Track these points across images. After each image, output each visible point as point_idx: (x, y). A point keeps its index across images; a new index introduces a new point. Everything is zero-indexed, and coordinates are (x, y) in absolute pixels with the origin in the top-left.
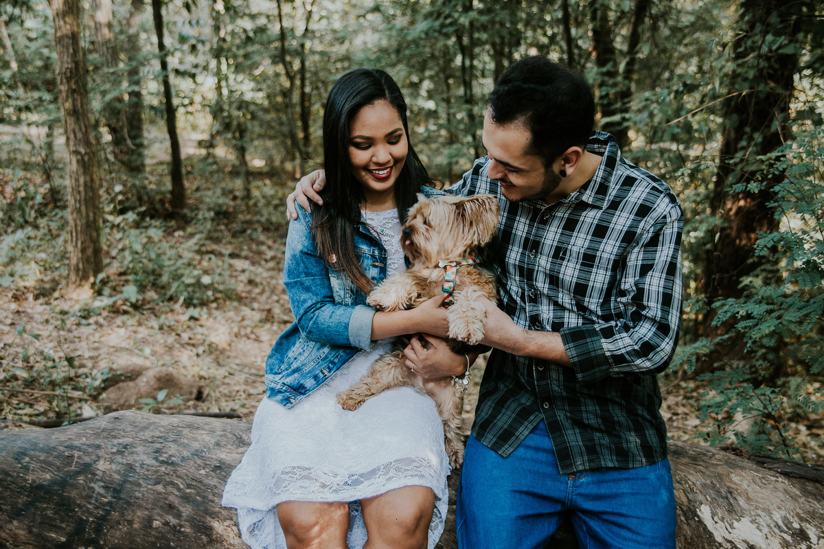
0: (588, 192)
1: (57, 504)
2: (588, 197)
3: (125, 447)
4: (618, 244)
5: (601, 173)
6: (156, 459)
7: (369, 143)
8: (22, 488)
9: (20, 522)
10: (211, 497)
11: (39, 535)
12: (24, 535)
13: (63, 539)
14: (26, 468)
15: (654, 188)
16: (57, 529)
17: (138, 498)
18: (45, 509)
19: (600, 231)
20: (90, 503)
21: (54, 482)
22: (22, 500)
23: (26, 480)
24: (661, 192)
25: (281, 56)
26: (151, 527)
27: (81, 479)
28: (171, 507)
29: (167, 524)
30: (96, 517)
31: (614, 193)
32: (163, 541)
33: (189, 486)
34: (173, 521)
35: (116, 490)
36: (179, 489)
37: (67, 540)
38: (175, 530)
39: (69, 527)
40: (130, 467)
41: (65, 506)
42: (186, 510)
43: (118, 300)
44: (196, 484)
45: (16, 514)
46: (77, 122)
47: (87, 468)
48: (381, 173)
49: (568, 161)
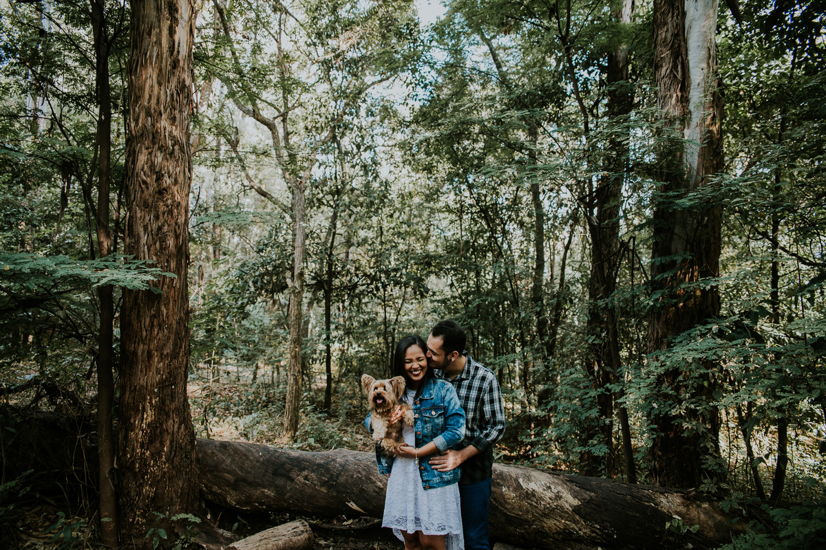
0: (463, 374)
1: (325, 469)
2: (464, 376)
3: (345, 456)
4: (477, 392)
5: (466, 367)
6: (355, 459)
7: (411, 361)
8: (315, 464)
9: (314, 474)
11: (319, 478)
12: (315, 478)
13: (326, 480)
15: (486, 371)
16: (325, 476)
17: (349, 469)
18: (321, 471)
19: (470, 388)
20: (335, 470)
21: (324, 463)
22: (315, 467)
24: (489, 372)
25: (385, 334)
26: (353, 477)
27: (332, 463)
28: (359, 472)
29: (358, 477)
30: (337, 474)
31: (472, 373)
32: (356, 482)
33: (365, 467)
35: (343, 466)
36: (362, 467)
37: (328, 480)
38: (360, 478)
39: (328, 476)
40: (347, 460)
41: (328, 470)
42: (364, 473)
43: (305, 444)
44: (367, 466)
45: (313, 471)
46: (296, 361)
47: (334, 460)
48: (416, 373)
49: (453, 356)
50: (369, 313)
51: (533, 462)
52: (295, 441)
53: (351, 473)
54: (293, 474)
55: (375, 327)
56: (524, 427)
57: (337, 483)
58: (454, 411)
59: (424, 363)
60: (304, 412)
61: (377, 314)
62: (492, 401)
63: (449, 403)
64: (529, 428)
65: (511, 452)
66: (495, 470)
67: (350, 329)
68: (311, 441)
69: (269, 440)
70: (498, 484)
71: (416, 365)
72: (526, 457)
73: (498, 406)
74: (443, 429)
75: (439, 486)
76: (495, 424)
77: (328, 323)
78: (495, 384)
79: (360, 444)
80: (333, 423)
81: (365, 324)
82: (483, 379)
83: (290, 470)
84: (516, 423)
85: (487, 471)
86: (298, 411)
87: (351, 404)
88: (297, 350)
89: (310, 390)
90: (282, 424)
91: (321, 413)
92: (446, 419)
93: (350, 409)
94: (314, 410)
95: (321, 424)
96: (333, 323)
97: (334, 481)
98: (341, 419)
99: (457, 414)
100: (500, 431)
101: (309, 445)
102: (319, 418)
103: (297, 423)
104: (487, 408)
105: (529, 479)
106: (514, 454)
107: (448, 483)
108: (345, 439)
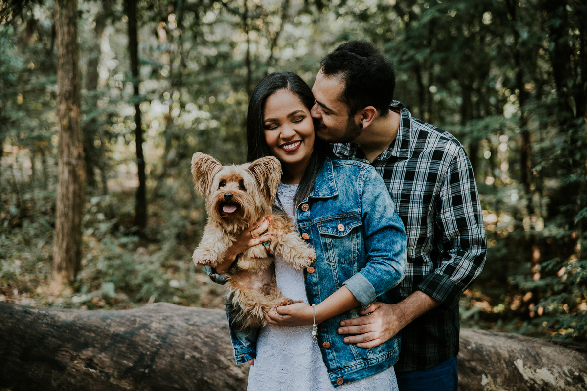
0: (395, 149)
1: (128, 344)
2: (396, 152)
3: (167, 317)
4: (425, 183)
5: (401, 133)
6: (187, 323)
8: (107, 335)
9: (106, 354)
10: (220, 343)
11: (116, 362)
12: (108, 362)
13: (131, 364)
14: (109, 325)
15: (442, 138)
16: (128, 358)
17: (176, 343)
18: (120, 347)
19: (410, 176)
20: (148, 344)
21: (126, 333)
22: (107, 342)
23: (109, 331)
24: (448, 140)
26: (184, 359)
27: (142, 332)
28: (196, 348)
29: (193, 357)
30: (151, 352)
31: (414, 146)
32: (191, 367)
33: (207, 337)
34: (197, 355)
35: (163, 338)
36: (201, 338)
37: (134, 365)
38: (198, 360)
39: (135, 357)
40: (172, 326)
41: (133, 346)
42: (205, 350)
43: (95, 296)
44: (211, 336)
45: (104, 349)
46: (71, 136)
47: (145, 326)
48: (290, 147)
49: (365, 117)
50: (216, 44)
51: (536, 325)
52: (77, 291)
53: (179, 351)
54: (63, 357)
55: (230, 71)
56: (519, 257)
57: (152, 371)
58: (384, 223)
59: (306, 126)
60: (93, 235)
61: (232, 45)
62: (457, 200)
63: (373, 205)
64: (530, 259)
65: (493, 304)
66: (467, 343)
67: (180, 75)
68: (108, 288)
69: (24, 290)
70: (473, 370)
71: (288, 130)
72: (523, 314)
73: (470, 209)
74: (364, 259)
75: (363, 377)
76: (466, 245)
77: (135, 64)
78: (463, 165)
79: (203, 292)
80: (151, 253)
81: (209, 66)
82: (438, 155)
83: (57, 349)
84: (504, 251)
85: (451, 343)
86: (81, 234)
87: (186, 218)
88: (73, 114)
89: (105, 191)
90: (51, 258)
91: (126, 234)
92: (367, 240)
93: (184, 226)
94: (114, 231)
95: (127, 257)
96: (145, 63)
97: (146, 367)
98: (167, 246)
99: (391, 228)
100: (477, 260)
101: (106, 298)
102: (124, 246)
103: (79, 255)
104: (448, 215)
105: (536, 361)
106: (500, 308)
107: (379, 368)
108: (174, 284)
